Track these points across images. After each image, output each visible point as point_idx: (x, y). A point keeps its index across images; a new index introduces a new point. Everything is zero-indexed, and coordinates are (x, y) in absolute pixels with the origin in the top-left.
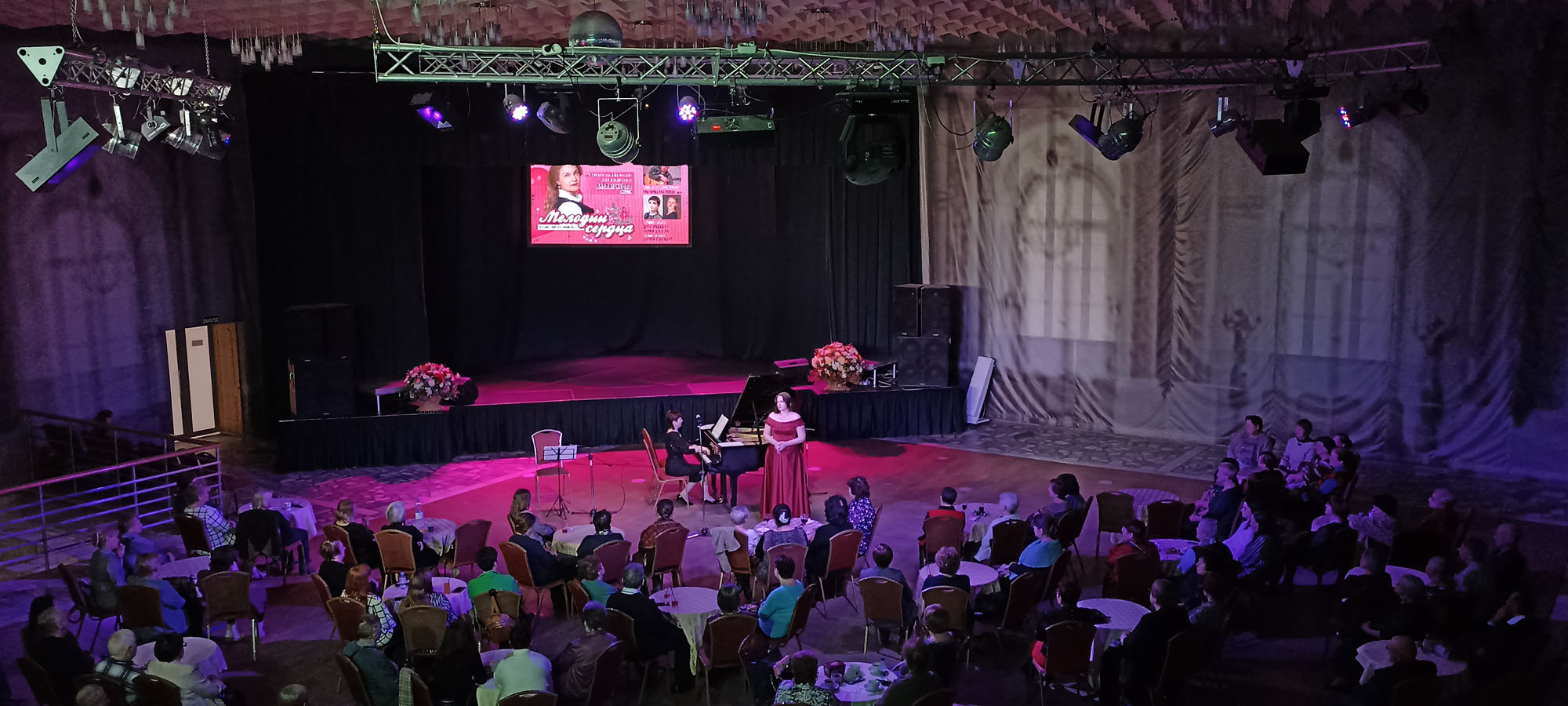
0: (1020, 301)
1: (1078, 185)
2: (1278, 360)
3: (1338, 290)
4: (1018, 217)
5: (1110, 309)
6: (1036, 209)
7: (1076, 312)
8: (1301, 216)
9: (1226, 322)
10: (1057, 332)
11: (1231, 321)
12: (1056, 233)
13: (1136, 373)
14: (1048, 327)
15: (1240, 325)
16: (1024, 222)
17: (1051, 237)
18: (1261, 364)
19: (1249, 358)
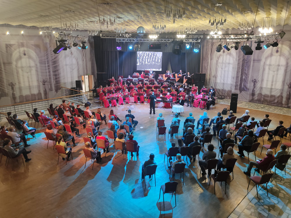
0: (216, 76)
1: (228, 56)
2: (261, 88)
3: (273, 76)
4: (217, 62)
5: (232, 78)
6: (220, 61)
7: (226, 78)
8: (268, 63)
11: (253, 81)
13: (236, 89)
14: (221, 81)
16: (218, 63)
17: (223, 65)
18: (258, 89)
19: (256, 88)
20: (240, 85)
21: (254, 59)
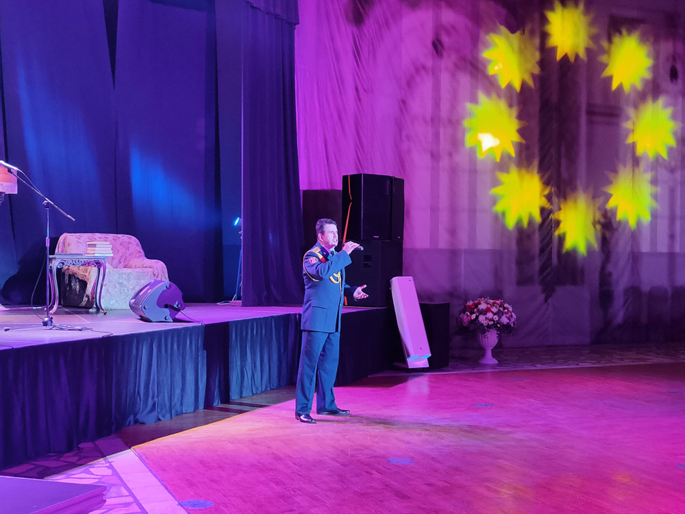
1: (465, 80)
2: (635, 258)
4: (402, 110)
6: (421, 103)
7: (464, 218)
9: (595, 223)
10: (443, 242)
11: (599, 222)
12: (442, 131)
13: (523, 281)
14: (434, 238)
17: (437, 136)
18: (622, 263)
20: (542, 251)
21: (589, 105)
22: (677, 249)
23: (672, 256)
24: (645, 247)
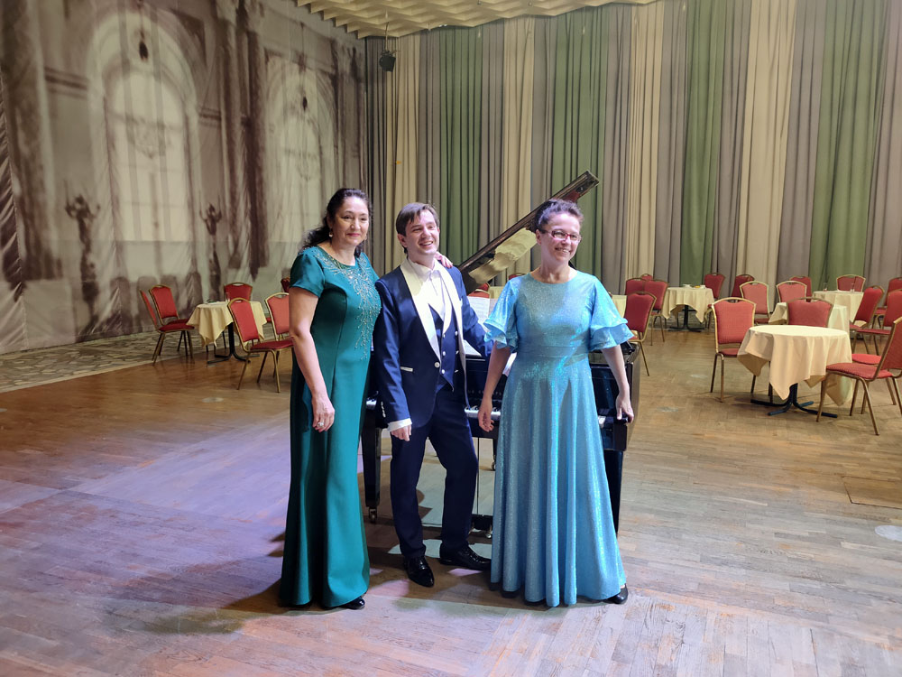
2: (119, 246)
3: (152, 178)
8: (119, 106)
9: (69, 209)
11: (74, 208)
15: (81, 213)
18: (105, 252)
19: (94, 247)
21: (47, 69)
22: (162, 238)
23: (158, 244)
24: (128, 235)
